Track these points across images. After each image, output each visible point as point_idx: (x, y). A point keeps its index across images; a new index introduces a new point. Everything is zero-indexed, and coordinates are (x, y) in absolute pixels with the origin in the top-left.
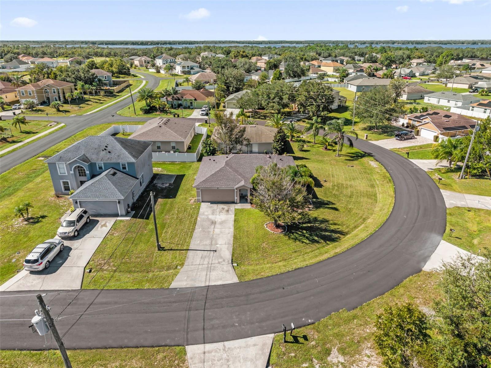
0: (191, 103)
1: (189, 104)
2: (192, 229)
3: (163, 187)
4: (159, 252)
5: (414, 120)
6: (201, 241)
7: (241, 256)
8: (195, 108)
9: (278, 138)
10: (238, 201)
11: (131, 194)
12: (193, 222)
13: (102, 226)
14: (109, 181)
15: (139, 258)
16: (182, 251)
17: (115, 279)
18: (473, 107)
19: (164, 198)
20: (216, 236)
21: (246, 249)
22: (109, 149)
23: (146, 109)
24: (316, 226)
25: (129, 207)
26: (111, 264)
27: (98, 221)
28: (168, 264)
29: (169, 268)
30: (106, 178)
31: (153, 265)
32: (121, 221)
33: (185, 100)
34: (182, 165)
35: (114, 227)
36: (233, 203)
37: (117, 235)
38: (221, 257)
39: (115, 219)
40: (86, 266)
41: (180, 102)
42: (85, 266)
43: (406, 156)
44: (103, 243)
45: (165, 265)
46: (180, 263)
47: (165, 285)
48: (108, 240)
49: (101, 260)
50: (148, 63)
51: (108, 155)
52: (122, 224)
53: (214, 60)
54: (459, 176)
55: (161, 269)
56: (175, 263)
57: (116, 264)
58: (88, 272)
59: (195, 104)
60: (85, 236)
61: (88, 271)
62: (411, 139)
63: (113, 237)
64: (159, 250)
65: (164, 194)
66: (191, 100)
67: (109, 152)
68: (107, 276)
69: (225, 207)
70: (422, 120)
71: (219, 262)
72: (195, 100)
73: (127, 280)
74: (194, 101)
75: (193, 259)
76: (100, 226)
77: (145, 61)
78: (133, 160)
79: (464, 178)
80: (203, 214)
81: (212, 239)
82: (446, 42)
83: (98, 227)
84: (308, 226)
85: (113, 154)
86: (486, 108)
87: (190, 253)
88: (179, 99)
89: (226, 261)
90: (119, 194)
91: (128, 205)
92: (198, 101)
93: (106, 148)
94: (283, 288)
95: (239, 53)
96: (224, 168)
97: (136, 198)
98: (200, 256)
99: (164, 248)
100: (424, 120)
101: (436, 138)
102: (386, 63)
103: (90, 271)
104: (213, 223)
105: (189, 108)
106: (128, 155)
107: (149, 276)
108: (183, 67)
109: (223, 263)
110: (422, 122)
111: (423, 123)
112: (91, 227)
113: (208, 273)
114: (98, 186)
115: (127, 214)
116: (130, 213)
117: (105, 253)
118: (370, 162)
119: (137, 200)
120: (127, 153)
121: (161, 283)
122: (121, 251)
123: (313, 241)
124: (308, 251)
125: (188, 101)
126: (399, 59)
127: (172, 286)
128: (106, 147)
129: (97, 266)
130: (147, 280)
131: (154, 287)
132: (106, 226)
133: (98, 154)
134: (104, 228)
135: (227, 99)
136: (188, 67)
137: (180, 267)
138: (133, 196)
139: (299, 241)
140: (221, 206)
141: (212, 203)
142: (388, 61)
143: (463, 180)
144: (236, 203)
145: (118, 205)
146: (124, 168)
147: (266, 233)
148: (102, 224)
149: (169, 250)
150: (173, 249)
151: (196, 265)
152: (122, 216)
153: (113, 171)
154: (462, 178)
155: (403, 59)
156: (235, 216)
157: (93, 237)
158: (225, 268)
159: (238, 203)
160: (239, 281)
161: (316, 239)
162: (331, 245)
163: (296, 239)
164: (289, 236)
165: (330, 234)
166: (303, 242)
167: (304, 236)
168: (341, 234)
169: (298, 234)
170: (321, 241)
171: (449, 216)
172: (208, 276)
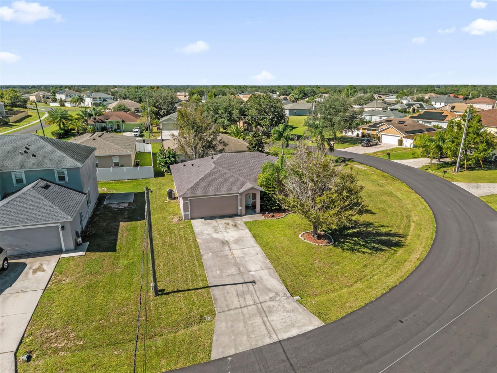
0: (118, 126)
1: (115, 127)
2: (197, 255)
3: (121, 207)
4: (158, 297)
5: (368, 130)
6: (221, 270)
7: (297, 283)
8: (123, 132)
9: (254, 143)
10: (244, 212)
11: (79, 216)
12: (193, 246)
13: (35, 271)
14: (40, 196)
15: (124, 314)
16: (198, 291)
17: (90, 364)
19: (129, 221)
20: (241, 261)
21: (297, 272)
22: (32, 151)
23: (61, 133)
24: (363, 231)
25: (78, 236)
26: (72, 335)
27: (25, 265)
28: (184, 317)
29: (188, 324)
30: (34, 191)
31: (155, 322)
32: (68, 259)
33: (111, 122)
34: (134, 183)
35: (58, 270)
36: (236, 215)
37: (67, 281)
38: (270, 290)
39: (57, 257)
40: (17, 349)
41: (103, 125)
42: (15, 349)
43: (386, 158)
44: (45, 300)
45: (180, 319)
46: (206, 310)
47: (201, 356)
48: (53, 293)
49: (47, 331)
50: (48, 98)
51: (33, 160)
52: (72, 263)
53: (129, 92)
54: (455, 170)
55: (175, 327)
56: (195, 312)
57: (81, 334)
58: (24, 361)
59: (123, 126)
60: (4, 293)
61: (25, 357)
62: (376, 145)
63: (60, 286)
64: (157, 295)
65: (126, 216)
66: (118, 122)
67: (34, 155)
68: (69, 361)
69: (229, 221)
70: (378, 127)
71: (271, 298)
72: (123, 121)
73: (115, 361)
74: (121, 123)
75: (226, 300)
76: (31, 271)
77: (44, 96)
78: (77, 164)
79: (460, 171)
80: (202, 233)
81: (237, 265)
83: (27, 274)
84: (354, 232)
85: (41, 158)
86: (419, 120)
87: (216, 292)
88: (103, 122)
89: (281, 294)
90: (63, 213)
91: (77, 233)
92: (126, 123)
93: (27, 151)
94: (402, 322)
96: (216, 170)
97: (85, 223)
98: (235, 293)
99: (164, 290)
100: (380, 128)
101: (401, 142)
103: (29, 358)
104: (224, 243)
105: (115, 131)
106: (68, 157)
107: (158, 345)
108: (94, 99)
109: (278, 298)
110: (378, 130)
111: (380, 130)
112: (13, 275)
113: (265, 319)
114: (21, 205)
115: (78, 246)
116: (81, 246)
117: (55, 316)
118: (356, 166)
119: (87, 227)
120: (64, 155)
121: (189, 354)
122: (85, 307)
123: (377, 250)
124: (380, 261)
125: (114, 123)
126: (311, 93)
127: (214, 356)
128: (27, 148)
129: (42, 343)
130: (158, 353)
131: (181, 365)
132: (44, 271)
133: (13, 158)
134: (39, 274)
135: (161, 121)
136: (100, 98)
137: (209, 318)
138: (81, 221)
139: (358, 251)
140: (223, 221)
141: (207, 218)
143: (460, 173)
144: (240, 216)
145: (61, 233)
146: (62, 178)
147: (310, 247)
148: (34, 267)
149: (174, 292)
150: (181, 289)
151: (235, 309)
152: (67, 251)
153: (43, 183)
154: (458, 171)
155: (314, 93)
156: (250, 231)
157: (22, 291)
158: (286, 305)
159: (244, 215)
160: (324, 322)
161: (376, 246)
162: (401, 252)
163: (352, 250)
164: (342, 248)
165: (386, 238)
166: (364, 253)
167: (359, 244)
168: (398, 237)
169: (350, 243)
170: (384, 248)
171: (489, 205)
172: (268, 324)
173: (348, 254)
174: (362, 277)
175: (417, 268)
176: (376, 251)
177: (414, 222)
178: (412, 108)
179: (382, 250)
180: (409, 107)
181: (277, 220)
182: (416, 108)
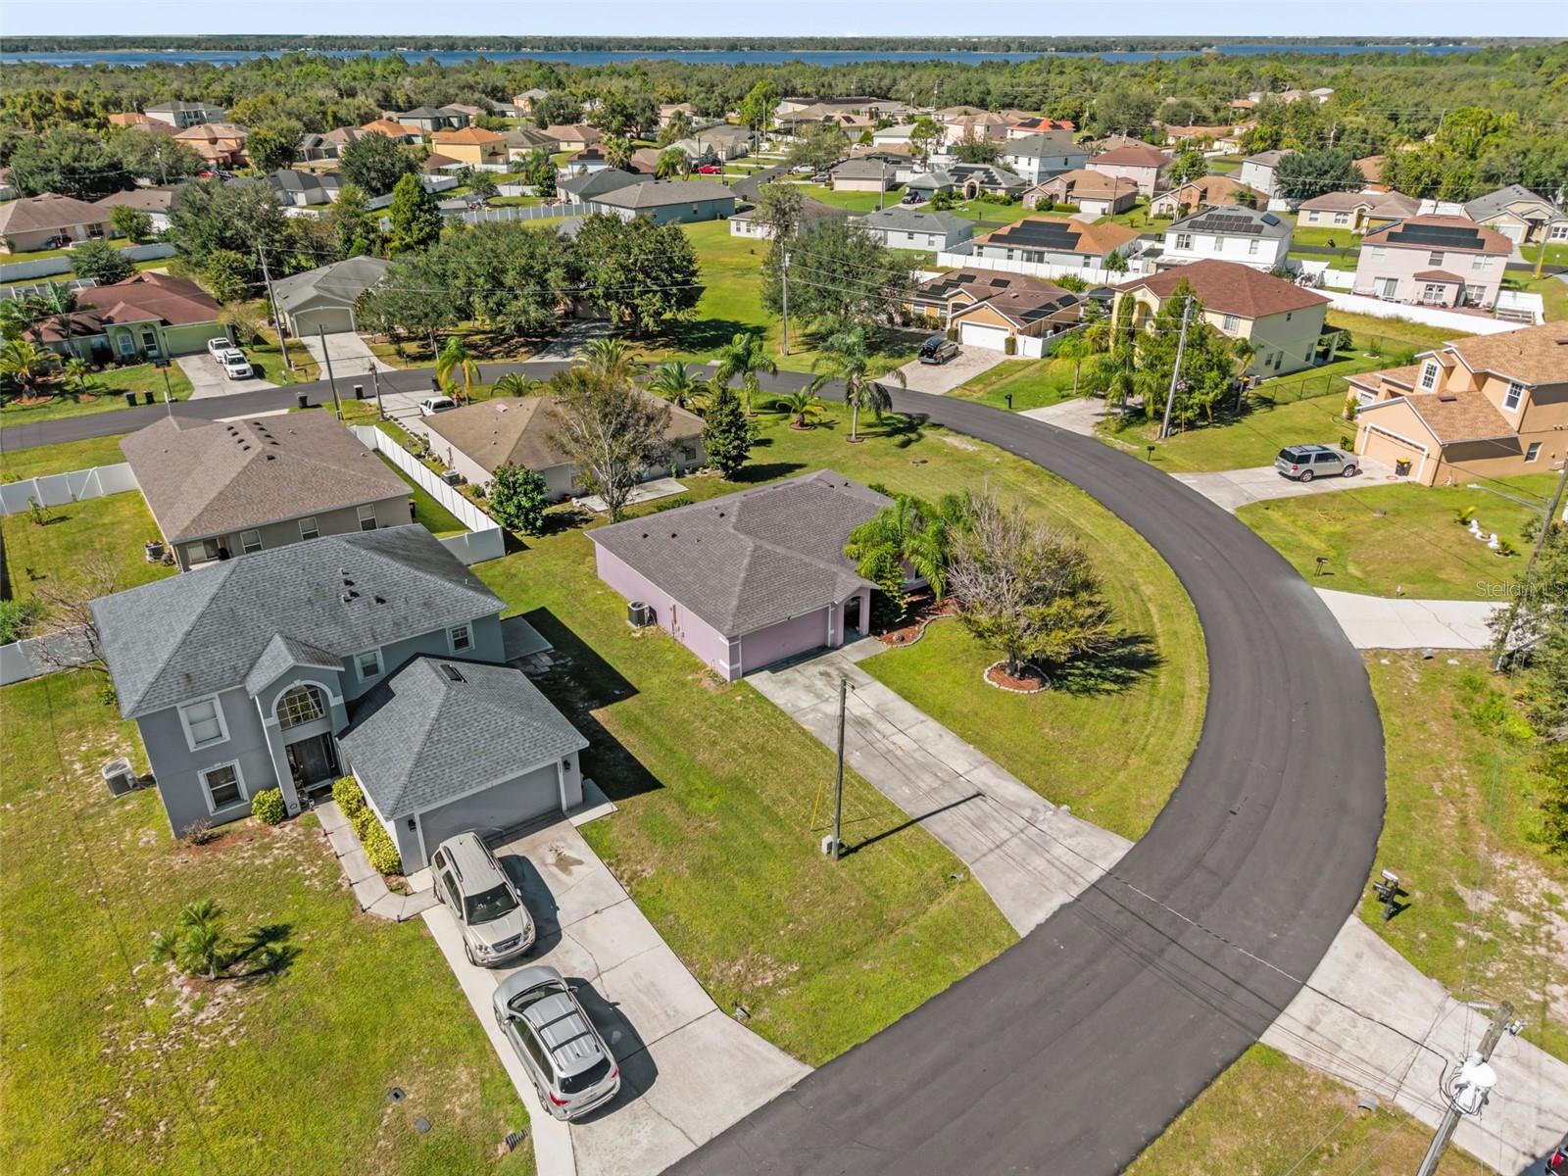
0: (149, 338)
1: (139, 343)
4: (842, 860)
6: (907, 784)
7: (1047, 781)
9: (726, 420)
10: (840, 638)
12: (807, 742)
14: (482, 704)
16: (904, 833)
17: (849, 993)
18: (980, 247)
20: (924, 757)
21: (1031, 758)
22: (365, 588)
28: (916, 884)
29: (933, 894)
31: (878, 904)
33: (120, 329)
36: (823, 649)
37: (651, 871)
38: (1016, 804)
40: (718, 1005)
41: (96, 340)
42: (715, 1006)
43: (1005, 406)
44: (657, 915)
45: (913, 888)
46: (946, 864)
47: (1003, 937)
51: (386, 612)
55: (915, 904)
56: (929, 871)
58: (746, 1018)
59: (165, 340)
60: (563, 923)
66: (146, 326)
67: (379, 600)
69: (824, 667)
72: (164, 322)
74: (158, 327)
75: (964, 839)
78: (493, 605)
79: (1171, 435)
80: (798, 709)
81: (925, 768)
82: (662, 44)
85: (400, 604)
86: (1010, 246)
87: (935, 828)
88: (89, 331)
89: (1041, 808)
92: (176, 326)
93: (353, 588)
94: (1233, 813)
95: (49, 100)
98: (966, 822)
101: (1011, 346)
102: (615, 124)
104: (861, 723)
105: (143, 358)
109: (1042, 816)
113: (1047, 856)
117: (709, 940)
118: (947, 441)
124: (1142, 705)
125: (133, 330)
128: (347, 583)
132: (580, 863)
134: (579, 871)
137: (961, 876)
139: (1098, 691)
140: (811, 669)
141: (774, 668)
142: (620, 118)
143: (1172, 440)
144: (834, 648)
145: (561, 775)
146: (460, 643)
147: (1018, 701)
149: (864, 844)
150: (871, 836)
151: (991, 851)
153: (436, 665)
154: (1166, 435)
156: (886, 684)
157: (591, 911)
158: (1061, 825)
159: (842, 646)
160: (1131, 839)
161: (1119, 672)
162: (1163, 676)
163: (1087, 690)
164: (1068, 689)
165: (1126, 650)
166: (1109, 692)
167: (1091, 675)
168: (1144, 642)
169: (1073, 675)
170: (1134, 674)
171: (1258, 533)
172: (1057, 863)
173: (1084, 701)
174: (1131, 744)
175: (1208, 708)
176: (1124, 682)
177: (1150, 600)
178: (966, 184)
179: (1133, 679)
180: (960, 180)
181: (917, 646)
182: (978, 185)
